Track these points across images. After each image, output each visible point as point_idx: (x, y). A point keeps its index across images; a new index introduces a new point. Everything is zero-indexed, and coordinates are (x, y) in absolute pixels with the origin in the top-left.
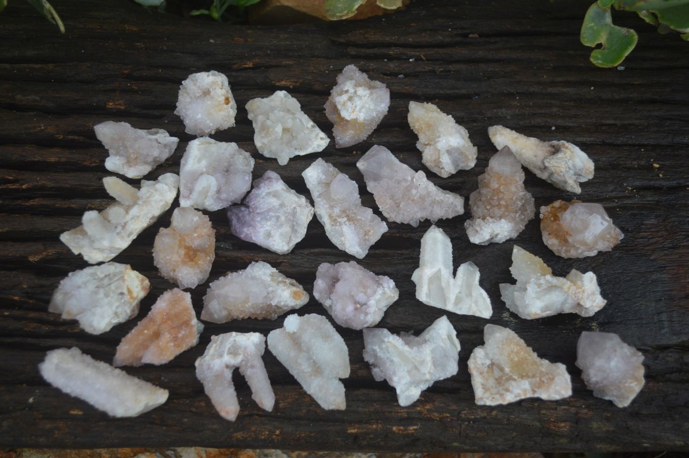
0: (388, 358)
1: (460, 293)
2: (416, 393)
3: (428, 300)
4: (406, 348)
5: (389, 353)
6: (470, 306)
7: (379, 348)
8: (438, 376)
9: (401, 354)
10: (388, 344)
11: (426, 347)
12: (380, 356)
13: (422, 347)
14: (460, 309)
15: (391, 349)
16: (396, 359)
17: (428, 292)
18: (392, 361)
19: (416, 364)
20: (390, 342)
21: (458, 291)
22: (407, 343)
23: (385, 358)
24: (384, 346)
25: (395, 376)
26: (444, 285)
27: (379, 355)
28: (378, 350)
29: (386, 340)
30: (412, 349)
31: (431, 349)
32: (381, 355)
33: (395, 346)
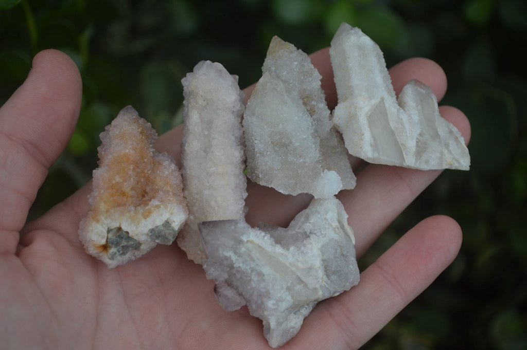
0: (253, 270)
1: (420, 135)
2: (296, 323)
3: (376, 155)
4: (278, 249)
5: (254, 261)
6: (442, 153)
7: (235, 253)
8: (332, 290)
9: (272, 260)
10: (250, 246)
11: (311, 244)
12: (239, 267)
13: (304, 246)
14: (427, 162)
15: (255, 254)
16: (266, 270)
17: (373, 141)
18: (260, 274)
19: (299, 274)
20: (252, 242)
21: (418, 132)
22: (278, 241)
23: (249, 271)
24: (243, 249)
25: (269, 298)
26: (393, 125)
27: (236, 265)
28: (234, 257)
29: (245, 238)
30: (288, 249)
31: (319, 246)
32: (241, 265)
33: (260, 247)
